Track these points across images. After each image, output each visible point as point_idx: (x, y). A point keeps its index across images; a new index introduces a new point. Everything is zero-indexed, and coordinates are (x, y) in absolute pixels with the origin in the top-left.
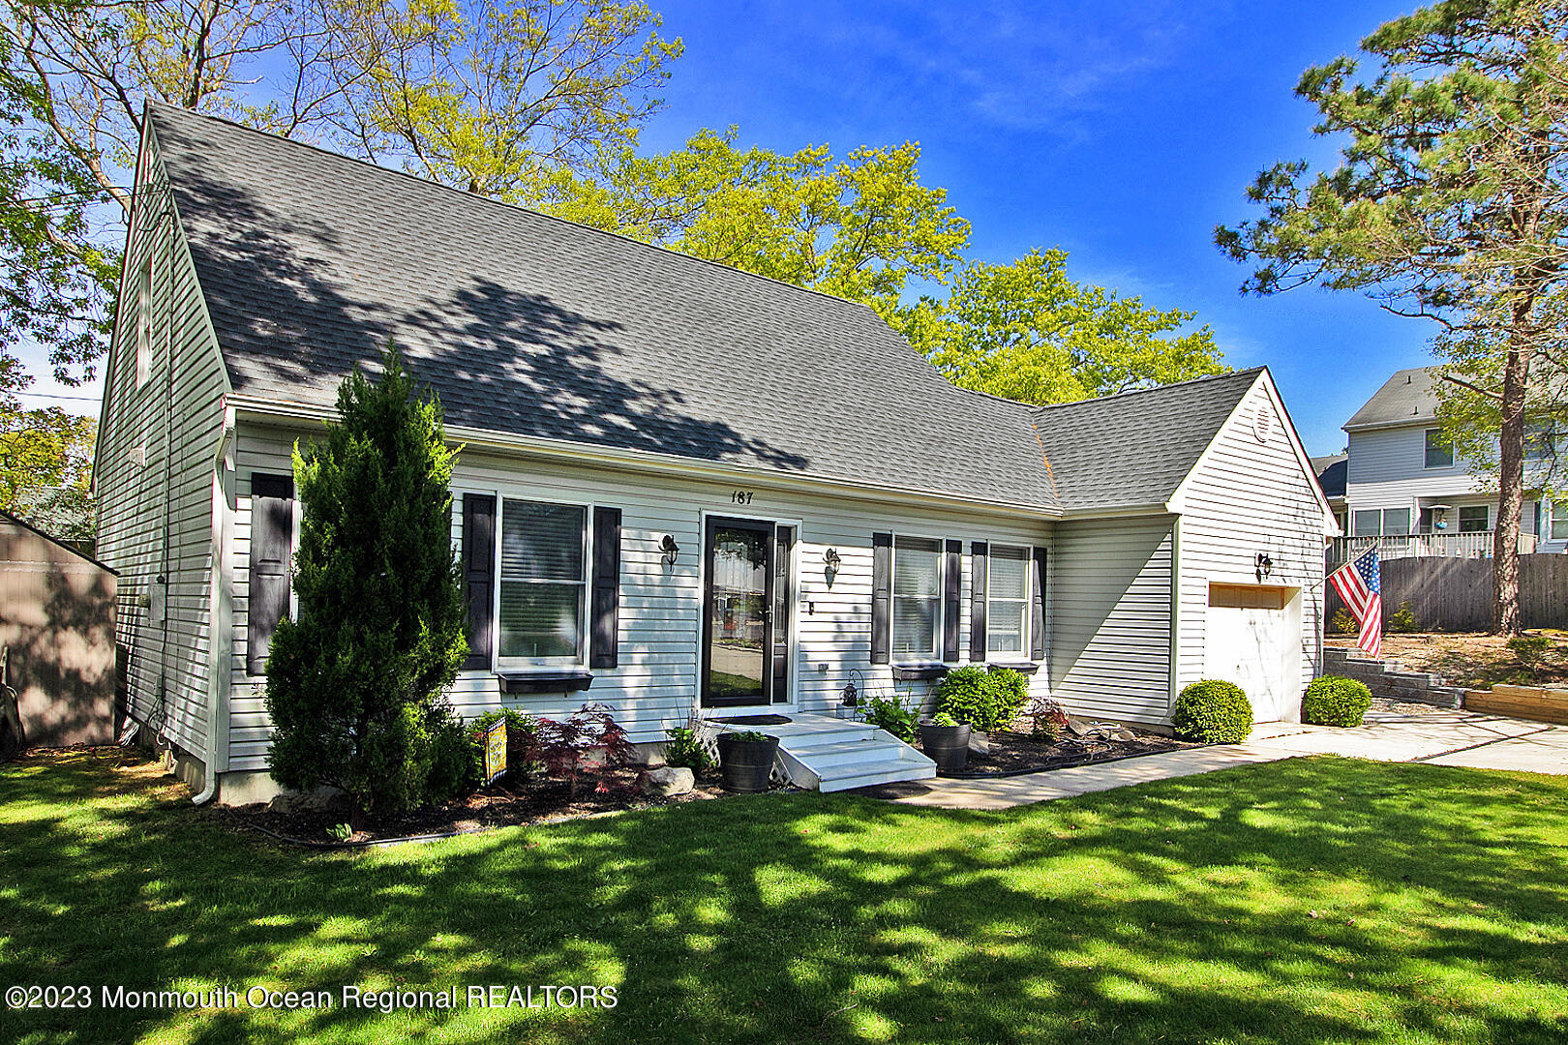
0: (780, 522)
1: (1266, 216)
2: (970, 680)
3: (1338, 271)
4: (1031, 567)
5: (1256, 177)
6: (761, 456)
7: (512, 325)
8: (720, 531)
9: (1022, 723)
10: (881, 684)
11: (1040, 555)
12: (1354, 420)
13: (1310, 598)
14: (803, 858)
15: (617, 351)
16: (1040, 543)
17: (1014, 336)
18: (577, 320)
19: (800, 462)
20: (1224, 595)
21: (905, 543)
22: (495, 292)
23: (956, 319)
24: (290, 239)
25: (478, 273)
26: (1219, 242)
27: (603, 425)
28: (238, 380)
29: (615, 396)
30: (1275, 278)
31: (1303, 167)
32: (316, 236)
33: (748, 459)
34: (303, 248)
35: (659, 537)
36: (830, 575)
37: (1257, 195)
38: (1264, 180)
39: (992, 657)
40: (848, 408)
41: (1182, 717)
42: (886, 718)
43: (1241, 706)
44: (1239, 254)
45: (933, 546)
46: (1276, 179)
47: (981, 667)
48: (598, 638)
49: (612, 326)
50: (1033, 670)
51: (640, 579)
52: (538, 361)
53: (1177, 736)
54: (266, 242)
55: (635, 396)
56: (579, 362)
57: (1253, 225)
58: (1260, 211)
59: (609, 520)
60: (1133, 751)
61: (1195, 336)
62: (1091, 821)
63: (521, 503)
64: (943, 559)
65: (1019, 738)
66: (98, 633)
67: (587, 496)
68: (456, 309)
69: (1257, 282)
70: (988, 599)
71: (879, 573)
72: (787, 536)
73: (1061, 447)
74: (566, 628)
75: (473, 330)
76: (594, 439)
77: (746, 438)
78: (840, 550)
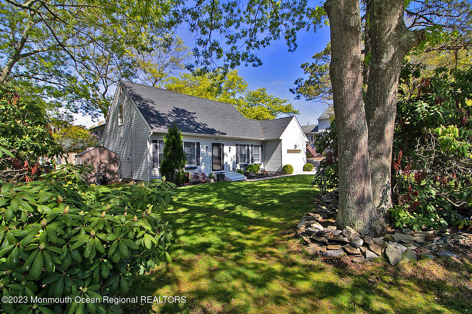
0: (222, 143)
1: (297, 87)
2: (251, 166)
3: (308, 98)
4: (260, 148)
5: (295, 81)
6: (219, 134)
7: (181, 115)
8: (214, 145)
9: (260, 172)
10: (238, 167)
11: (262, 146)
12: (319, 118)
13: (304, 151)
14: (232, 185)
15: (196, 118)
16: (261, 144)
17: (257, 104)
18: (190, 113)
19: (225, 134)
20: (289, 151)
21: (240, 145)
22: (177, 109)
23: (246, 101)
24: (148, 103)
25: (174, 106)
26: (290, 91)
27: (197, 130)
28: (152, 128)
29: (198, 125)
30: (300, 97)
31: (303, 79)
32: (151, 102)
33: (218, 134)
34: (151, 105)
35: (205, 146)
36: (230, 150)
37: (296, 83)
38: (297, 81)
39: (255, 163)
40: (231, 124)
41: (283, 170)
42: (239, 171)
43: (291, 168)
44: (294, 93)
45: (245, 146)
46: (298, 81)
47: (253, 164)
48: (197, 161)
49: (195, 113)
50: (261, 164)
51: (203, 153)
52: (186, 120)
53: (283, 173)
54: (145, 104)
55: (200, 125)
56: (192, 120)
57: (295, 88)
58: (296, 86)
59: (198, 144)
60: (276, 175)
61: (289, 105)
62: (267, 181)
63: (186, 142)
64: (246, 148)
65: (259, 174)
66: (116, 164)
67: (195, 141)
68: (173, 113)
69: (297, 98)
70: (254, 153)
71: (237, 150)
72: (223, 145)
73: (264, 128)
74: (193, 160)
75: (176, 116)
76: (196, 133)
77: (217, 131)
78: (230, 147)
